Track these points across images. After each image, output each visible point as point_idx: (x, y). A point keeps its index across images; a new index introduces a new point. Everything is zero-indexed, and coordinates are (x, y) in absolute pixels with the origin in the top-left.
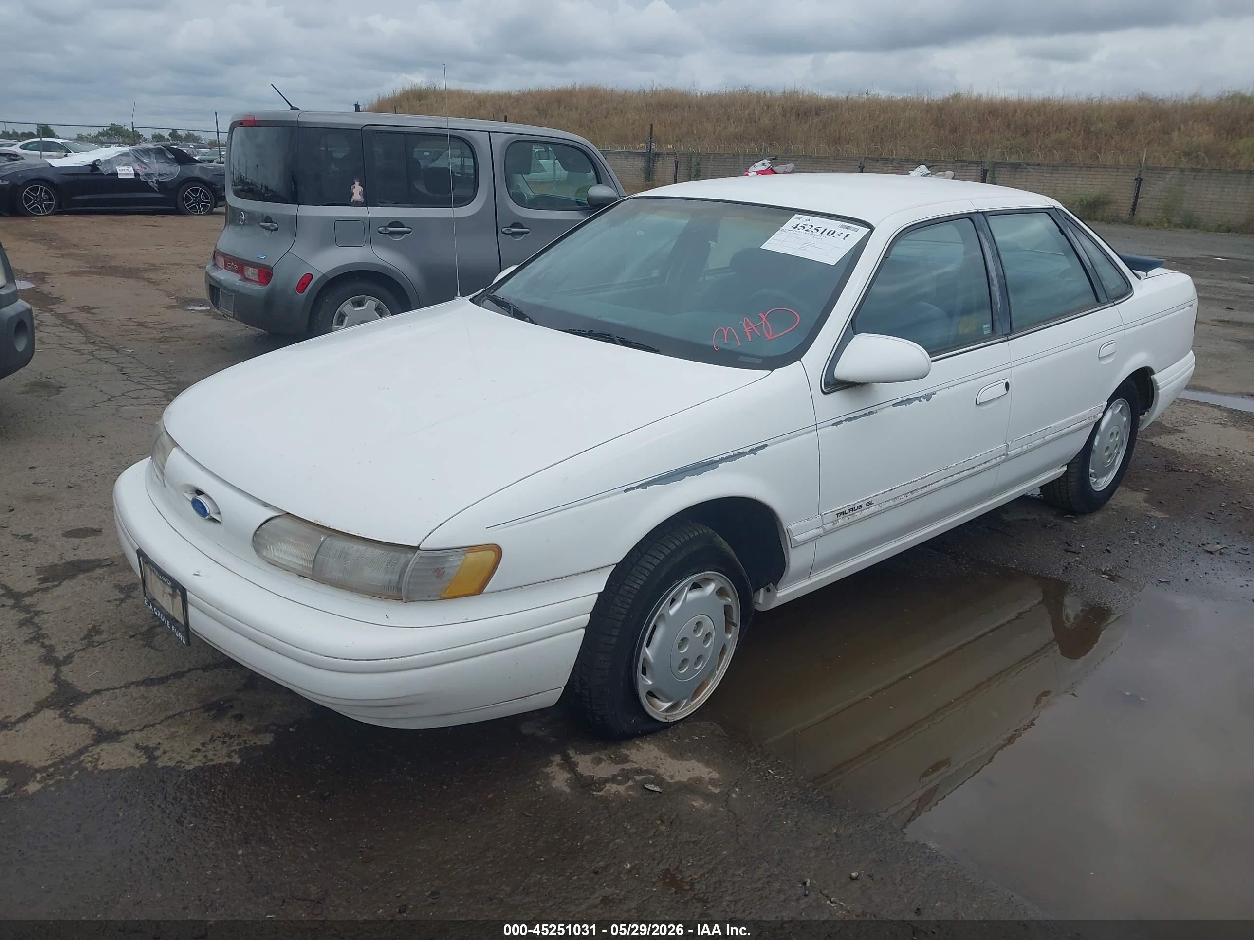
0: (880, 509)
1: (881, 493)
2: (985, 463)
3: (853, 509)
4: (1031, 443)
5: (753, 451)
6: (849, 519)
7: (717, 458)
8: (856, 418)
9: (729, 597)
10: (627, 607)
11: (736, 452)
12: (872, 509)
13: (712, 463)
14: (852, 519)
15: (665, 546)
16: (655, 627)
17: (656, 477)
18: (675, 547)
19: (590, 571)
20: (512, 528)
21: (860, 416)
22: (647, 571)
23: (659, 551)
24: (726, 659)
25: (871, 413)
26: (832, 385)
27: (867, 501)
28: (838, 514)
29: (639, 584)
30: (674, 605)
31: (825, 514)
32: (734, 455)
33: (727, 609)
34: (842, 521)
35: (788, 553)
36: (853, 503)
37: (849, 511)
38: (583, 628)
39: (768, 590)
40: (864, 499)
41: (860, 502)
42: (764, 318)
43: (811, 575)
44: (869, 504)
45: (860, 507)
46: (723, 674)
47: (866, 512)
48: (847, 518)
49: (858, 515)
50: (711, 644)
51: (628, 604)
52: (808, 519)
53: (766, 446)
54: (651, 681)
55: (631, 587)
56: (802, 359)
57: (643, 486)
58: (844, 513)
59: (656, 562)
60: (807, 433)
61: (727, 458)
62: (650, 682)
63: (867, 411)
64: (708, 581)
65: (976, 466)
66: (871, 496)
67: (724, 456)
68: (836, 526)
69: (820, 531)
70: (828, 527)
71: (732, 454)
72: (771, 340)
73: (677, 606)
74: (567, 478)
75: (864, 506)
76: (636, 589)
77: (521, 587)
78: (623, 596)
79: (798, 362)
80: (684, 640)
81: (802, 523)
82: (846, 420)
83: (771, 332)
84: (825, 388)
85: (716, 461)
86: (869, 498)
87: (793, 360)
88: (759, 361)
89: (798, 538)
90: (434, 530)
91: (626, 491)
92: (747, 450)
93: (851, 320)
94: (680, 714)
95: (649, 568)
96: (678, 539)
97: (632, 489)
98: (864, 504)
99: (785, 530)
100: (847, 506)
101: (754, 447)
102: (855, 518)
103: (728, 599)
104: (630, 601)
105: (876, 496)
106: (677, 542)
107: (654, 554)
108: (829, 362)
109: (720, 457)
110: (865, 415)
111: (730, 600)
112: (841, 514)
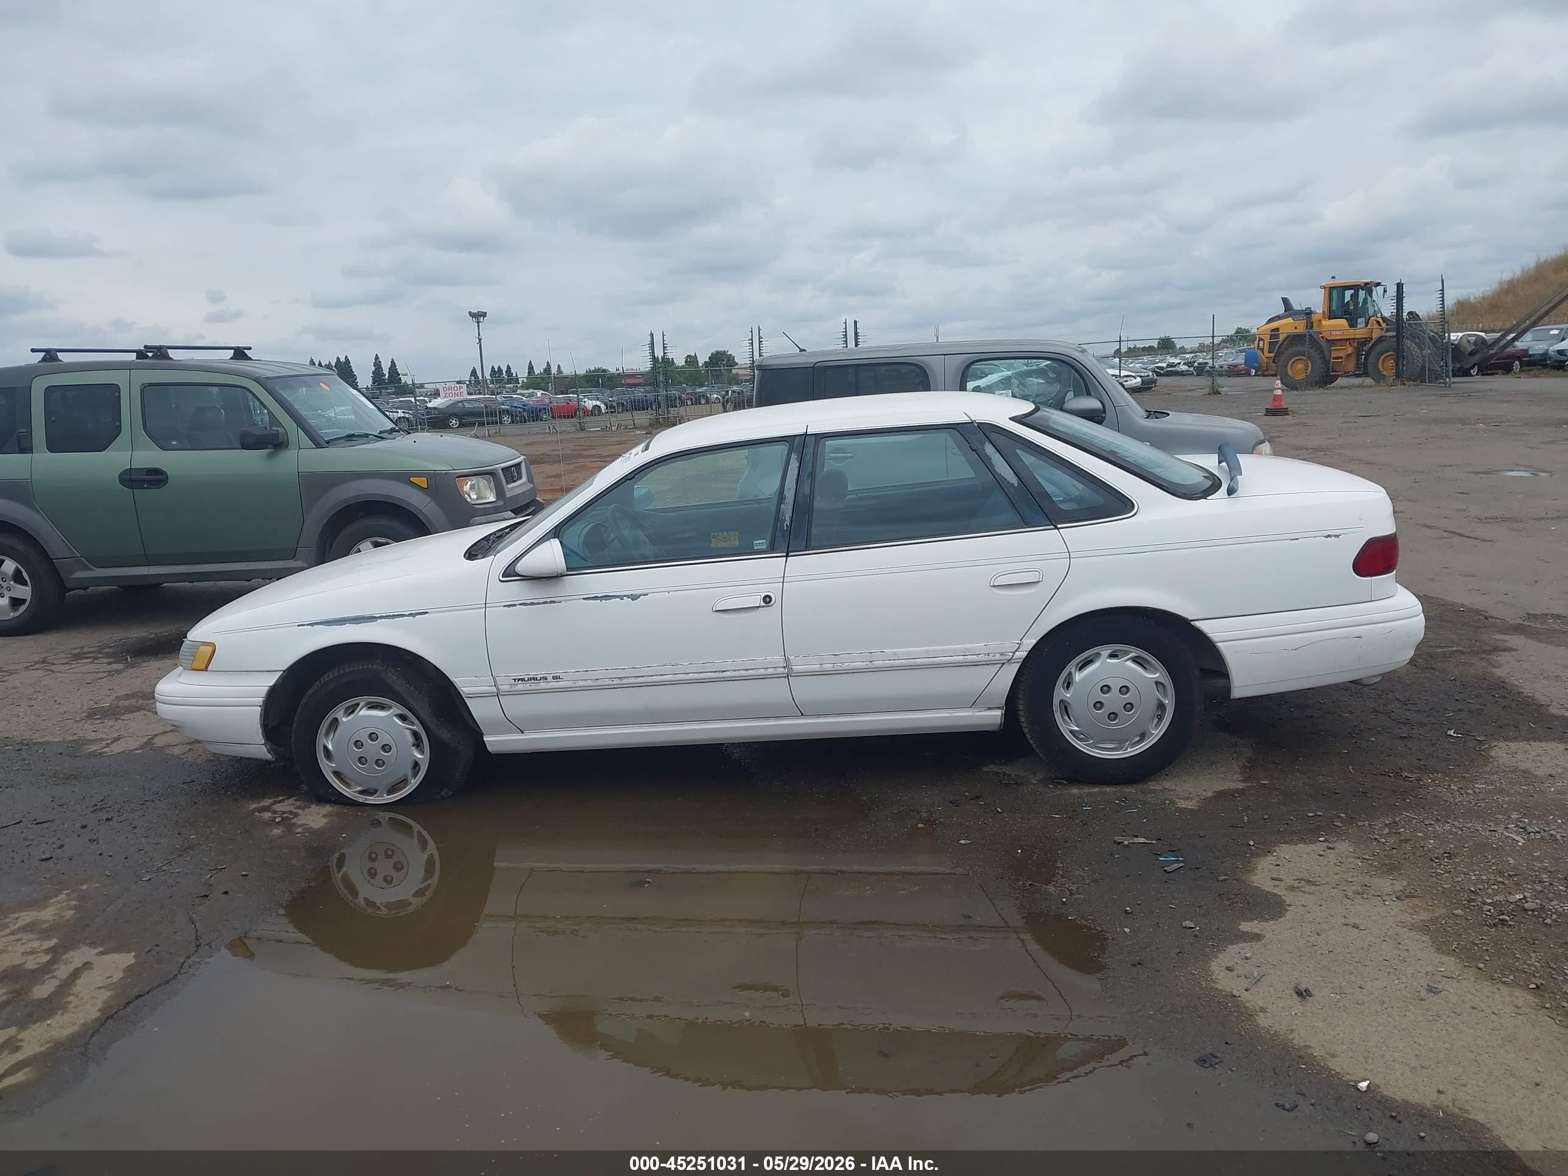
0: (573, 685)
1: (573, 671)
2: (746, 670)
3: (534, 679)
4: (843, 663)
5: (413, 615)
6: (529, 686)
8: (533, 604)
9: (413, 724)
11: (396, 614)
12: (562, 683)
13: (372, 618)
14: (534, 687)
16: (333, 726)
17: (323, 621)
19: (266, 671)
20: (225, 635)
21: (537, 604)
25: (555, 602)
26: (511, 576)
27: (554, 675)
28: (516, 679)
31: (498, 677)
32: (394, 615)
34: (521, 687)
35: (466, 701)
36: (535, 673)
37: (530, 679)
38: (258, 706)
40: (550, 673)
41: (544, 674)
43: (526, 731)
44: (557, 678)
45: (545, 678)
47: (553, 684)
48: (526, 685)
49: (543, 685)
50: (392, 754)
52: (476, 677)
53: (427, 613)
57: (312, 624)
58: (523, 680)
60: (473, 609)
61: (386, 616)
63: (549, 600)
65: (728, 671)
66: (560, 672)
68: (515, 690)
69: (493, 689)
70: (505, 688)
71: (391, 614)
75: (550, 679)
77: (227, 672)
80: (359, 742)
81: (469, 678)
82: (520, 604)
84: (503, 578)
85: (376, 617)
86: (556, 673)
89: (466, 690)
91: (298, 626)
92: (407, 613)
97: (304, 625)
98: (550, 677)
99: (452, 680)
100: (526, 675)
101: (414, 612)
102: (539, 687)
105: (565, 673)
109: (380, 615)
110: (546, 603)
111: (415, 727)
112: (519, 680)
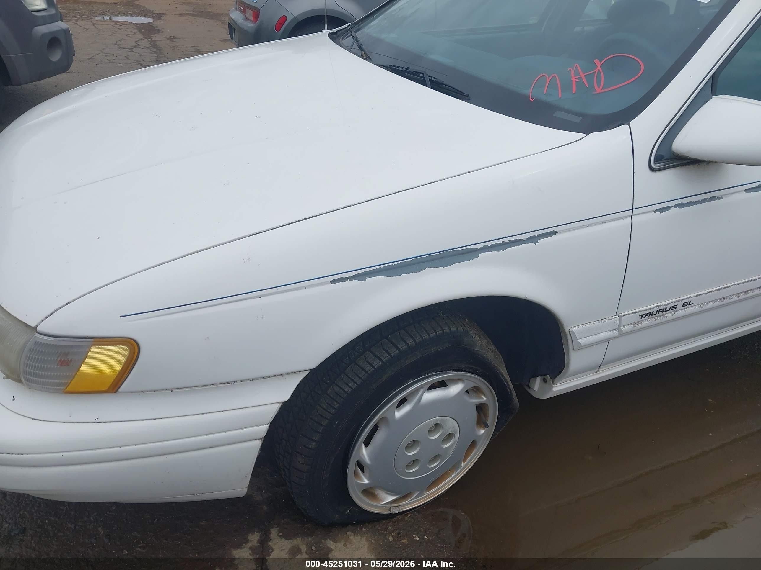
0: (700, 310)
1: (706, 292)
3: (664, 310)
5: (534, 239)
6: (656, 320)
7: (478, 247)
8: (690, 204)
9: (484, 395)
10: (333, 411)
11: (506, 240)
12: (690, 310)
13: (471, 252)
14: (660, 320)
15: (393, 344)
16: (376, 428)
17: (382, 266)
18: (406, 347)
19: (272, 376)
20: (158, 318)
21: (697, 202)
22: (363, 372)
23: (384, 350)
24: (475, 454)
25: (713, 198)
26: (667, 159)
27: (685, 301)
28: (642, 316)
29: (350, 387)
30: (403, 407)
31: (624, 316)
32: (504, 243)
33: (481, 408)
34: (645, 322)
35: (568, 354)
36: (666, 303)
37: (658, 311)
38: (259, 439)
39: (545, 381)
40: (681, 299)
41: (675, 302)
42: (599, 66)
43: (600, 370)
44: (686, 304)
45: (675, 307)
46: (470, 467)
47: (680, 313)
48: (653, 319)
49: (670, 315)
50: (452, 445)
51: (334, 408)
52: (600, 321)
53: (554, 233)
54: (368, 480)
55: (341, 388)
56: (631, 123)
57: (361, 276)
58: (651, 314)
59: (377, 364)
60: (616, 219)
61: (493, 246)
62: (366, 481)
63: (709, 196)
64: (455, 381)
66: (692, 296)
67: (489, 244)
68: (637, 327)
69: (616, 333)
70: (626, 329)
71: (500, 242)
72: (600, 93)
73: (406, 409)
74: (249, 260)
75: (679, 306)
76: (346, 392)
77: (171, 390)
78: (331, 397)
79: (625, 127)
80: (415, 443)
81: (590, 325)
82: (675, 206)
83: (602, 83)
84: (655, 163)
85: (476, 250)
86: (688, 298)
87: (620, 122)
88: (577, 120)
89: (583, 341)
90: (57, 310)
91: (333, 282)
92: (524, 237)
93: (713, 76)
94: (408, 505)
95: (367, 369)
96: (412, 337)
98: (680, 305)
99: (567, 331)
100: (656, 307)
101: (535, 234)
102: (665, 319)
103: (483, 397)
104: (337, 406)
105: (697, 296)
106: (410, 342)
107: (377, 353)
108: (668, 129)
109: (482, 245)
110: (705, 200)
111: (485, 399)
112: (646, 315)
